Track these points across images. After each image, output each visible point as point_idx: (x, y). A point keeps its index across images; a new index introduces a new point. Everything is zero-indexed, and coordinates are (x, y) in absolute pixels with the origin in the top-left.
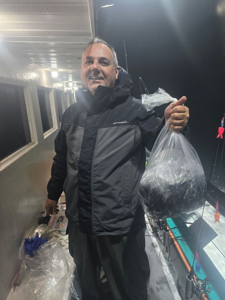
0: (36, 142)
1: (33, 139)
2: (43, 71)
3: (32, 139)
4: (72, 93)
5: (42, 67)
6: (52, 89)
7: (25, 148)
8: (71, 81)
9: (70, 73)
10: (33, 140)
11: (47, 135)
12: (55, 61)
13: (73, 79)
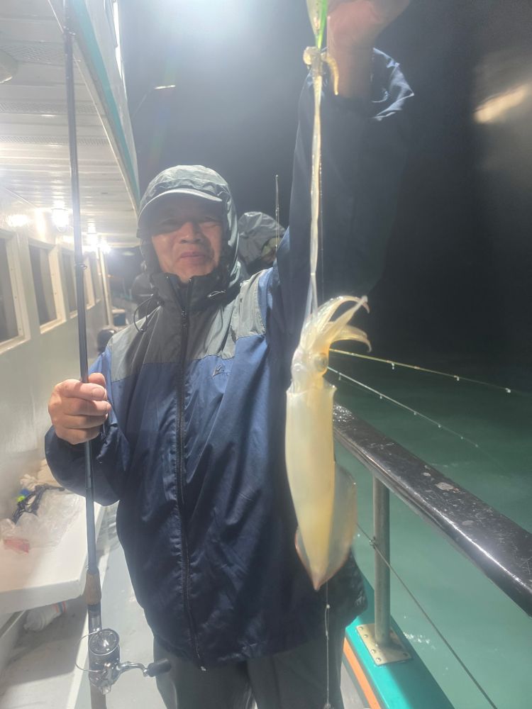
0: (26, 337)
1: (22, 331)
2: (39, 212)
3: (19, 331)
4: (98, 257)
5: (36, 206)
6: (55, 245)
7: (8, 343)
8: (95, 232)
9: (91, 217)
10: (21, 333)
11: (46, 328)
12: (60, 187)
13: (98, 229)
